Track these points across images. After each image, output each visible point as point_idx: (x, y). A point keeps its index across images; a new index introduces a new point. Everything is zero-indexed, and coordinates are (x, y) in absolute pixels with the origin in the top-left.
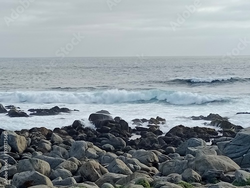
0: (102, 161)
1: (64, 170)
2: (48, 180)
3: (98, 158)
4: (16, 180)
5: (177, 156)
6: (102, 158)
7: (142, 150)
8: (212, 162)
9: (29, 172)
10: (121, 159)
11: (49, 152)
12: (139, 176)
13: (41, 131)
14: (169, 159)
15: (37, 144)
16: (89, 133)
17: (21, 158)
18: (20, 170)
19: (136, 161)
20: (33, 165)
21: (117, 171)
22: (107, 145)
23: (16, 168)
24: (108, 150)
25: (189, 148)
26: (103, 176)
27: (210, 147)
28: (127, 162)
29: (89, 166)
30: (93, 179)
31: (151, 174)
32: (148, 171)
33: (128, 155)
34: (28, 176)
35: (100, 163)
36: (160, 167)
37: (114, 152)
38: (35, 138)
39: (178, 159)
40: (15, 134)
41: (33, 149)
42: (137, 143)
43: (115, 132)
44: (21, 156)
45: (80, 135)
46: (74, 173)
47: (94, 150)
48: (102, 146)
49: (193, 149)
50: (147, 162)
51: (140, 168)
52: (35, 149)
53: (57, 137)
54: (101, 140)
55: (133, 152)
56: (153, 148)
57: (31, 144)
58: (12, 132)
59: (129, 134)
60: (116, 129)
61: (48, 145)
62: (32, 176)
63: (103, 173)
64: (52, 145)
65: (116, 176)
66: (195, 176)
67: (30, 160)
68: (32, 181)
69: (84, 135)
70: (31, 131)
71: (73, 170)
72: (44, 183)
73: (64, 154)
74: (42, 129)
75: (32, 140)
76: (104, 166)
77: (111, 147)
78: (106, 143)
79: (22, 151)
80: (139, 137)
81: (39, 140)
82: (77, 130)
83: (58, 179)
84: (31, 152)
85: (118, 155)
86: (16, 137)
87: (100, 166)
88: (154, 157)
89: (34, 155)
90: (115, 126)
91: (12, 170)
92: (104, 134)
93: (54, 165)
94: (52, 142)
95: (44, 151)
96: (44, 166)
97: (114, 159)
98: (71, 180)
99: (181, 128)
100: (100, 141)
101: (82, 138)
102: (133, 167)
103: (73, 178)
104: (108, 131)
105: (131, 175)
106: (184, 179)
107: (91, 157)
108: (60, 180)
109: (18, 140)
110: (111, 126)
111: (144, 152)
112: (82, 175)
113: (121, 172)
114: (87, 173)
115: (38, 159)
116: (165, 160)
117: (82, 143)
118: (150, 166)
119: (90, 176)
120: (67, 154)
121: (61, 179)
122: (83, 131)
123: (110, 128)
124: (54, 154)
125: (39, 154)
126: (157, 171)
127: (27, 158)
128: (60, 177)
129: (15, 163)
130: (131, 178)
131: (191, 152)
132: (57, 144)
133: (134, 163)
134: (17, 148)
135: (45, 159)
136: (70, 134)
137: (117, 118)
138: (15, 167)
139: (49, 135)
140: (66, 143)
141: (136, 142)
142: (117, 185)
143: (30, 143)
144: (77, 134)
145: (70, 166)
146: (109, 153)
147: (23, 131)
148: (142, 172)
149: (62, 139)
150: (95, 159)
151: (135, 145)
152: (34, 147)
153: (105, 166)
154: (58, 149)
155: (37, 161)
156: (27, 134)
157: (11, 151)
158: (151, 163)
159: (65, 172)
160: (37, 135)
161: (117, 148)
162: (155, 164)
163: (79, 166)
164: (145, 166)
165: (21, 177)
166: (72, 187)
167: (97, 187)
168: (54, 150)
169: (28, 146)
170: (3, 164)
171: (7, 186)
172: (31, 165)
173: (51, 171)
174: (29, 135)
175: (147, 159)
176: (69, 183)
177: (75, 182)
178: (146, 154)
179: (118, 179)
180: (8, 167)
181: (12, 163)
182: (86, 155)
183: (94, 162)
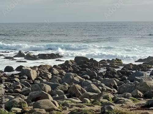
0: (83, 85)
1: (59, 90)
2: (50, 96)
3: (80, 83)
4: (31, 96)
5: (128, 82)
6: (83, 83)
7: (107, 78)
8: (150, 86)
9: (38, 91)
10: (94, 84)
11: (51, 79)
12: (105, 94)
14: (124, 84)
15: (43, 75)
16: (75, 68)
18: (33, 90)
19: (103, 85)
21: (92, 91)
22: (86, 76)
23: (31, 89)
24: (86, 78)
25: (136, 77)
26: (83, 94)
27: (149, 76)
28: (98, 86)
29: (75, 88)
30: (77, 96)
31: (113, 93)
32: (111, 91)
33: (99, 81)
34: (37, 94)
35: (81, 86)
36: (118, 89)
37: (90, 79)
38: (42, 71)
39: (129, 84)
40: (30, 69)
41: (41, 78)
42: (104, 74)
43: (90, 67)
44: (33, 82)
45: (69, 70)
46: (66, 92)
47: (77, 78)
48: (83, 76)
49: (138, 78)
50: (110, 86)
51: (106, 89)
52: (42, 78)
53: (56, 71)
55: (102, 80)
56: (114, 77)
58: (28, 67)
59: (99, 68)
61: (50, 76)
62: (40, 94)
63: (83, 92)
64: (52, 76)
65: (91, 94)
66: (140, 94)
67: (39, 84)
68: (40, 97)
69: (71, 69)
70: (39, 67)
71: (65, 91)
72: (48, 98)
73: (59, 81)
74: (46, 66)
75: (40, 72)
76: (83, 88)
77: (89, 77)
78: (85, 74)
79: (34, 79)
80: (105, 70)
81: (44, 72)
82: (67, 66)
83: (56, 96)
84: (40, 79)
85: (92, 81)
86: (30, 70)
87: (81, 88)
88: (114, 83)
89: (42, 81)
90: (91, 64)
91: (28, 90)
92: (83, 69)
93: (53, 87)
94: (52, 74)
95: (48, 79)
96: (47, 88)
97: (90, 84)
98: (64, 96)
99: (131, 65)
100: (81, 73)
102: (101, 89)
104: (86, 67)
105: (100, 93)
106: (133, 96)
107: (76, 82)
108: (57, 97)
109: (31, 72)
112: (70, 93)
113: (94, 91)
114: (74, 92)
115: (44, 84)
116: (121, 84)
117: (70, 74)
118: (112, 88)
119: (75, 94)
120: (61, 81)
121: (57, 96)
122: (71, 67)
123: (87, 65)
124: (53, 81)
125: (45, 80)
126: (116, 91)
127: (37, 83)
128: (57, 95)
129: (30, 86)
130: (100, 95)
131: (137, 80)
132: (55, 75)
133: (102, 86)
134: (31, 77)
135: (48, 84)
136: (63, 69)
137: (92, 59)
139: (51, 70)
140: (61, 74)
142: (91, 99)
143: (39, 74)
144: (67, 69)
145: (63, 88)
146: (87, 80)
148: (107, 92)
149: (58, 72)
153: (85, 88)
154: (56, 78)
156: (37, 69)
157: (27, 79)
158: (112, 86)
159: (60, 92)
160: (43, 69)
161: (92, 77)
162: (115, 87)
163: (69, 88)
164: (109, 88)
165: (34, 95)
166: (65, 101)
167: (79, 101)
168: (53, 78)
169: (38, 76)
170: (23, 87)
171: (25, 100)
172: (40, 88)
173: (52, 91)
174: (38, 70)
175: (110, 84)
176: (63, 98)
177: (66, 98)
178: (109, 81)
179: (93, 96)
180: (26, 88)
181: (28, 86)
182: (73, 81)
183: (78, 86)
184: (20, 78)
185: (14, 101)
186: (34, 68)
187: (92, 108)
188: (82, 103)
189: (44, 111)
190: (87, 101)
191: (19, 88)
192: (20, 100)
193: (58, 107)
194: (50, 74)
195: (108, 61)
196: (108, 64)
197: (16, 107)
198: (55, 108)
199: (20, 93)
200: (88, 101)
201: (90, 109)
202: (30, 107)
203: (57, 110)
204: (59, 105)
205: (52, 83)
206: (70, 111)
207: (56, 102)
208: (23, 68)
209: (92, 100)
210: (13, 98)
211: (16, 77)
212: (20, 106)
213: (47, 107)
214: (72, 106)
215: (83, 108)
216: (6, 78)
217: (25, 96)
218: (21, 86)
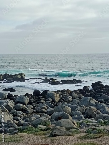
0: (98, 107)
1: (78, 111)
2: (70, 116)
3: (96, 106)
4: (54, 116)
6: (98, 106)
9: (60, 112)
10: (108, 107)
11: (71, 102)
13: (67, 91)
15: (65, 98)
16: (92, 93)
17: (57, 105)
18: (56, 111)
21: (106, 113)
22: (101, 99)
24: (101, 102)
26: (98, 115)
29: (91, 110)
30: (93, 117)
34: (59, 114)
35: (97, 109)
37: (105, 103)
38: (64, 95)
40: (54, 93)
41: (63, 101)
43: (105, 92)
44: (57, 104)
45: (87, 94)
47: (94, 102)
48: (98, 100)
52: (64, 100)
53: (75, 94)
54: (98, 97)
57: (62, 98)
58: (52, 91)
62: (61, 114)
63: (98, 113)
64: (72, 99)
65: (105, 115)
67: (61, 106)
68: (62, 117)
69: (89, 94)
70: (62, 91)
71: (83, 112)
72: (68, 118)
73: (78, 103)
74: (68, 90)
75: (62, 96)
76: (99, 110)
77: (103, 100)
78: (100, 98)
79: (57, 101)
81: (66, 96)
82: (85, 91)
83: (75, 116)
86: (54, 94)
89: (63, 103)
90: (105, 89)
91: (52, 111)
92: (99, 94)
93: (73, 109)
94: (73, 97)
95: (69, 102)
96: (68, 109)
97: (104, 106)
98: (81, 117)
101: (88, 96)
104: (101, 92)
107: (92, 105)
109: (55, 96)
110: (103, 89)
112: (87, 114)
114: (90, 113)
115: (65, 106)
117: (88, 98)
119: (91, 115)
120: (80, 103)
121: (76, 116)
122: (88, 92)
123: (102, 91)
124: (73, 103)
125: (66, 103)
127: (60, 105)
129: (54, 107)
132: (75, 98)
134: (55, 100)
135: (69, 106)
136: (81, 93)
137: (106, 86)
138: (53, 109)
139: (71, 93)
140: (80, 98)
144: (85, 93)
146: (102, 103)
147: (58, 91)
149: (77, 96)
150: (95, 106)
152: (63, 100)
154: (75, 101)
155: (65, 107)
156: (60, 93)
157: (52, 101)
159: (79, 113)
160: (65, 93)
161: (106, 101)
163: (86, 110)
165: (56, 115)
166: (82, 121)
167: (95, 121)
168: (73, 101)
169: (60, 99)
170: (48, 108)
171: (50, 119)
172: (62, 109)
173: (72, 112)
174: (61, 93)
176: (80, 118)
177: (84, 118)
179: (106, 117)
180: (50, 109)
181: (52, 107)
182: (90, 104)
183: (93, 108)
184: (46, 101)
185: (40, 119)
186: (57, 92)
187: (105, 127)
188: (97, 123)
189: (64, 129)
190: (101, 122)
191: (45, 108)
192: (45, 119)
193: (76, 126)
194: (70, 98)
197: (42, 125)
198: (74, 126)
199: (46, 113)
200: (102, 122)
201: (103, 128)
202: (53, 125)
203: (76, 129)
204: (78, 124)
205: (72, 105)
206: (87, 129)
207: (74, 121)
208: (48, 92)
209: (106, 120)
210: (40, 117)
211: (42, 100)
212: (45, 124)
213: (67, 126)
214: (88, 126)
215: (98, 127)
216: (34, 100)
217: (50, 115)
218: (46, 107)
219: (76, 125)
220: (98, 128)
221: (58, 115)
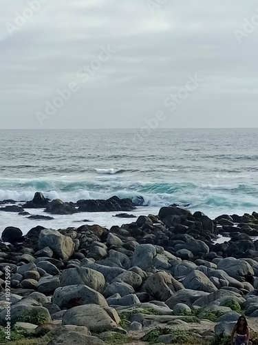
0: (176, 272)
1: (123, 284)
2: (101, 297)
3: (171, 268)
4: (58, 297)
6: (176, 268)
7: (230, 258)
9: (75, 286)
10: (202, 270)
11: (104, 258)
12: (226, 295)
13: (93, 230)
15: (87, 248)
16: (159, 235)
17: (66, 266)
18: (63, 283)
19: (222, 272)
20: (82, 276)
21: (197, 287)
22: (184, 251)
23: (59, 280)
24: (184, 257)
26: (177, 294)
28: (210, 275)
29: (158, 279)
30: (162, 297)
31: (243, 291)
32: (238, 287)
33: (212, 264)
34: (73, 292)
35: (173, 276)
36: (255, 283)
37: (193, 260)
38: (85, 239)
40: (58, 234)
41: (82, 255)
42: (225, 249)
43: (194, 232)
44: (66, 264)
45: (146, 236)
46: (137, 289)
47: (164, 257)
48: (177, 252)
50: (238, 276)
51: (228, 283)
52: (85, 254)
53: (115, 238)
54: (175, 244)
55: (219, 261)
56: (247, 255)
57: (80, 248)
58: (54, 230)
59: (213, 235)
60: (196, 228)
61: (103, 250)
62: (79, 292)
63: (176, 289)
64: (108, 250)
65: (195, 293)
67: (77, 269)
68: (79, 299)
69: (151, 236)
70: (79, 230)
71: (136, 285)
72: (96, 302)
73: (124, 262)
74: (95, 227)
75: (81, 243)
76: (178, 279)
77: (189, 253)
78: (181, 248)
79: (68, 257)
80: (228, 239)
81: (90, 242)
82: (143, 229)
83: (116, 296)
84: (80, 258)
85: (198, 264)
86: (59, 237)
87: (172, 280)
88: (248, 268)
89: (84, 263)
90: (195, 224)
91: (54, 282)
92: (179, 235)
93: (110, 276)
94: (108, 245)
95: (98, 257)
96: (96, 279)
97: (192, 270)
98: (132, 298)
100: (173, 245)
101: (148, 241)
102: (218, 282)
103: (135, 295)
104: (185, 231)
105: (215, 292)
107: (161, 266)
108: (117, 298)
109: (62, 242)
110: (189, 224)
111: (233, 261)
112: (147, 291)
113: (200, 287)
114: (155, 288)
115: (89, 269)
117: (149, 247)
118: (241, 281)
119: (158, 292)
120: (128, 262)
121: (118, 296)
122: (150, 231)
123: (187, 227)
124: (110, 262)
125: (90, 261)
126: (252, 288)
127: (74, 267)
128: (118, 294)
129: (57, 273)
130: (215, 296)
132: (114, 248)
133: (219, 276)
134: (61, 252)
135: (99, 269)
136: (132, 234)
137: (198, 214)
138: (57, 278)
139: (104, 235)
140: (128, 247)
141: (223, 247)
142: (194, 306)
143: (78, 246)
144: (143, 234)
146: (186, 262)
147: (70, 230)
148: (231, 289)
149: (121, 241)
150: (167, 269)
151: (222, 250)
152: (83, 252)
153: (180, 280)
154: (116, 255)
155: (87, 271)
156: (75, 234)
157: (53, 257)
158: (242, 276)
159: (125, 287)
160: (89, 236)
161: (197, 255)
162: (249, 278)
163: (144, 279)
164: (235, 281)
165: (65, 293)
166: (133, 309)
167: (167, 309)
168: (110, 256)
169: (76, 251)
170: (42, 275)
171: (46, 305)
172: (79, 277)
173: (106, 285)
174: (77, 235)
175: (238, 271)
176: (129, 302)
177: (138, 301)
178: (236, 264)
179: (198, 297)
180: (48, 278)
181: (54, 273)
182: (154, 264)
183: (164, 273)
184: (36, 255)
185: (21, 307)
187: (194, 326)
188: (173, 314)
189: (85, 332)
190: (185, 310)
191: (33, 276)
192: (34, 305)
193: (118, 322)
194: (102, 247)
195: (235, 217)
196: (235, 226)
197: (26, 322)
198: (112, 324)
199: (36, 288)
200: (187, 311)
201: (190, 328)
202: (56, 322)
203: (117, 330)
204: (122, 318)
205: (107, 267)
206: (145, 331)
207: (113, 311)
208: (43, 232)
209: (196, 307)
210: (20, 301)
211: (27, 252)
212: (33, 317)
213: (94, 323)
214: (149, 322)
215: (175, 326)
216: (5, 254)
217: (47, 294)
218: (37, 273)
219: (118, 319)
220: (174, 328)
221: (69, 293)
